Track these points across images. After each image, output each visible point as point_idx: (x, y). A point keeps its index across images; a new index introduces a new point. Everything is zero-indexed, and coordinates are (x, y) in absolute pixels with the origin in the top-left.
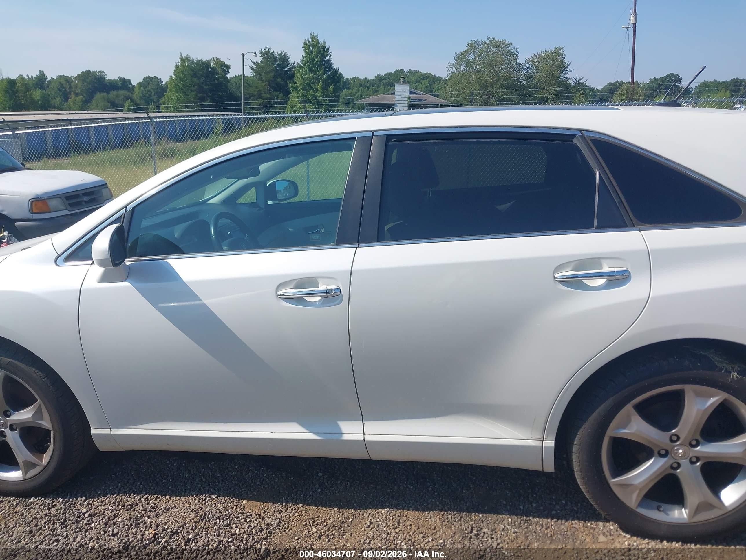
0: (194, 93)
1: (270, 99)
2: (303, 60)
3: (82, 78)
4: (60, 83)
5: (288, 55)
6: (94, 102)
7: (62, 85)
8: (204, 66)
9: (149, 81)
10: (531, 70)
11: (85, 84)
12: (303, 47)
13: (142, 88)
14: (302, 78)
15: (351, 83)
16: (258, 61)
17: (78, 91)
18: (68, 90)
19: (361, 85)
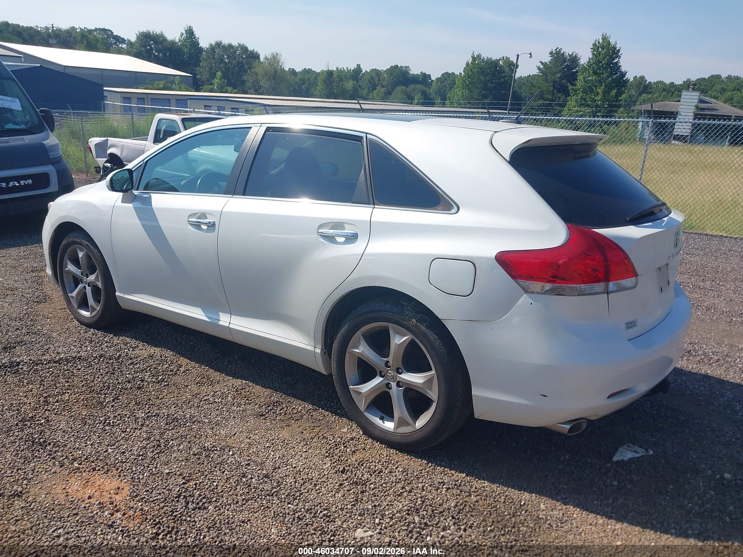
0: (477, 90)
1: (552, 100)
2: (589, 62)
3: (389, 72)
4: (371, 75)
5: (579, 56)
6: (393, 94)
7: (373, 77)
8: (493, 64)
9: (446, 76)
11: (392, 77)
12: (591, 49)
13: (439, 83)
14: (584, 80)
15: (653, 88)
16: (546, 61)
17: (385, 84)
18: (376, 83)
19: (664, 90)
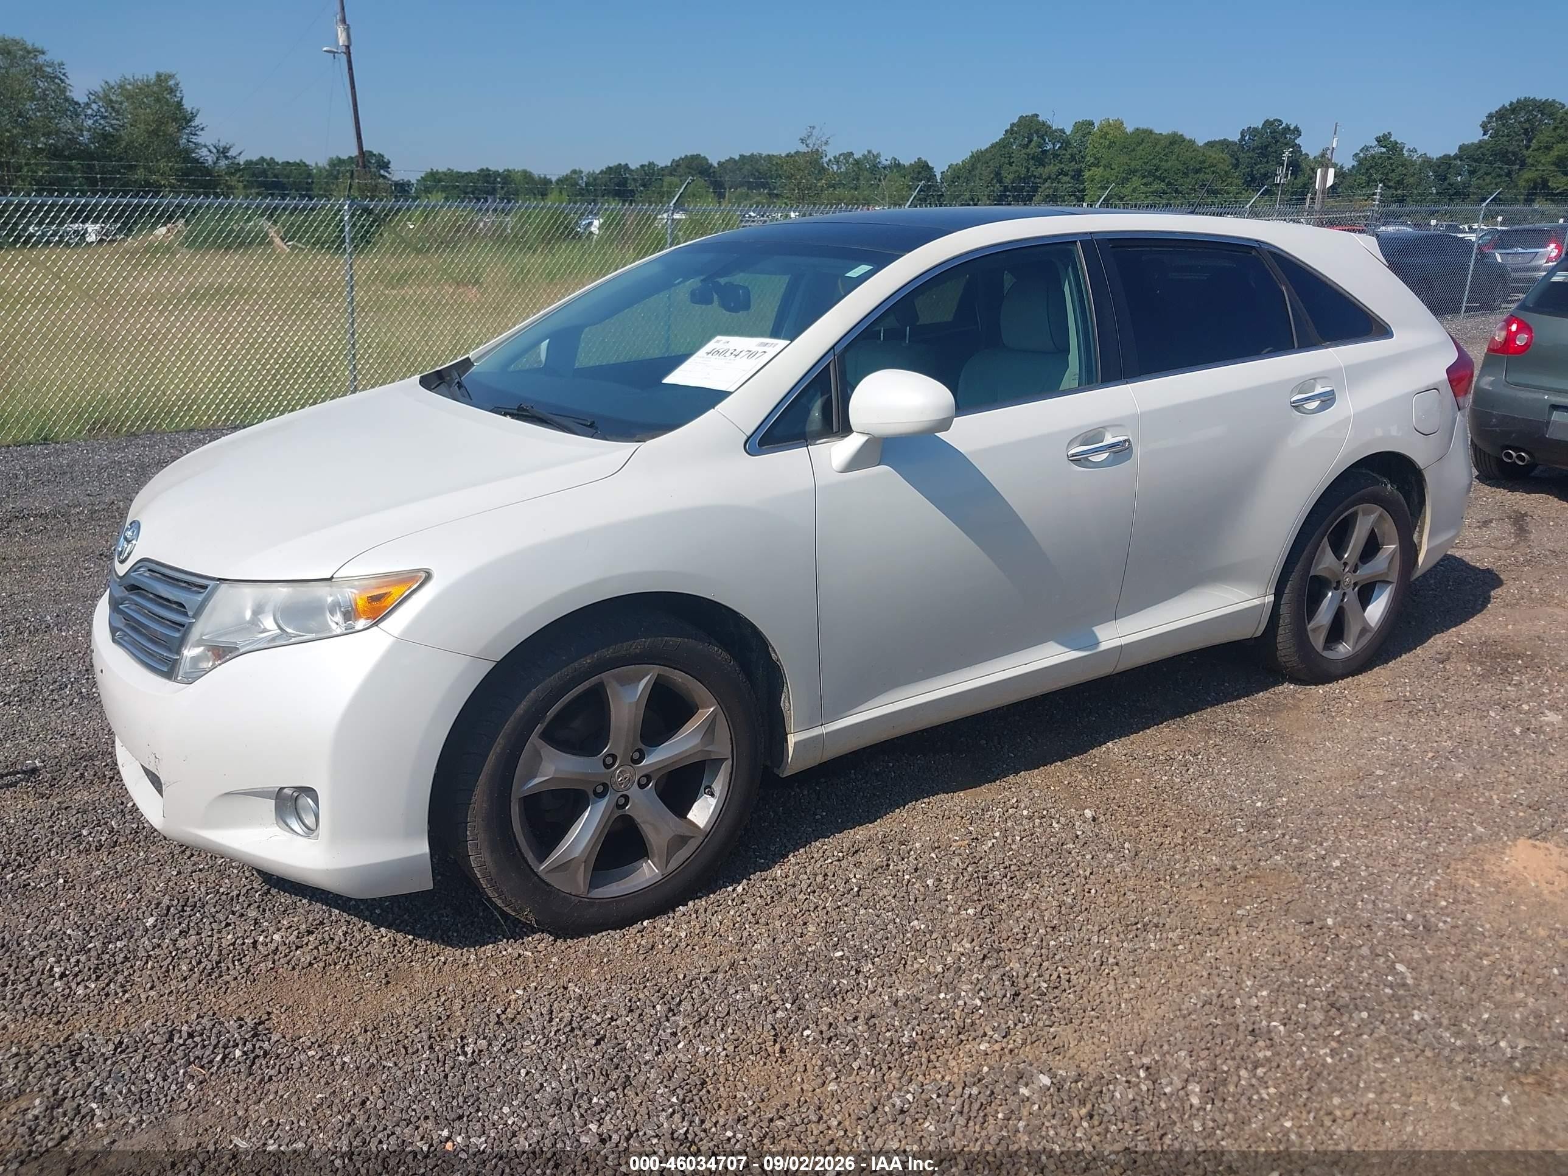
10: (105, 118)
